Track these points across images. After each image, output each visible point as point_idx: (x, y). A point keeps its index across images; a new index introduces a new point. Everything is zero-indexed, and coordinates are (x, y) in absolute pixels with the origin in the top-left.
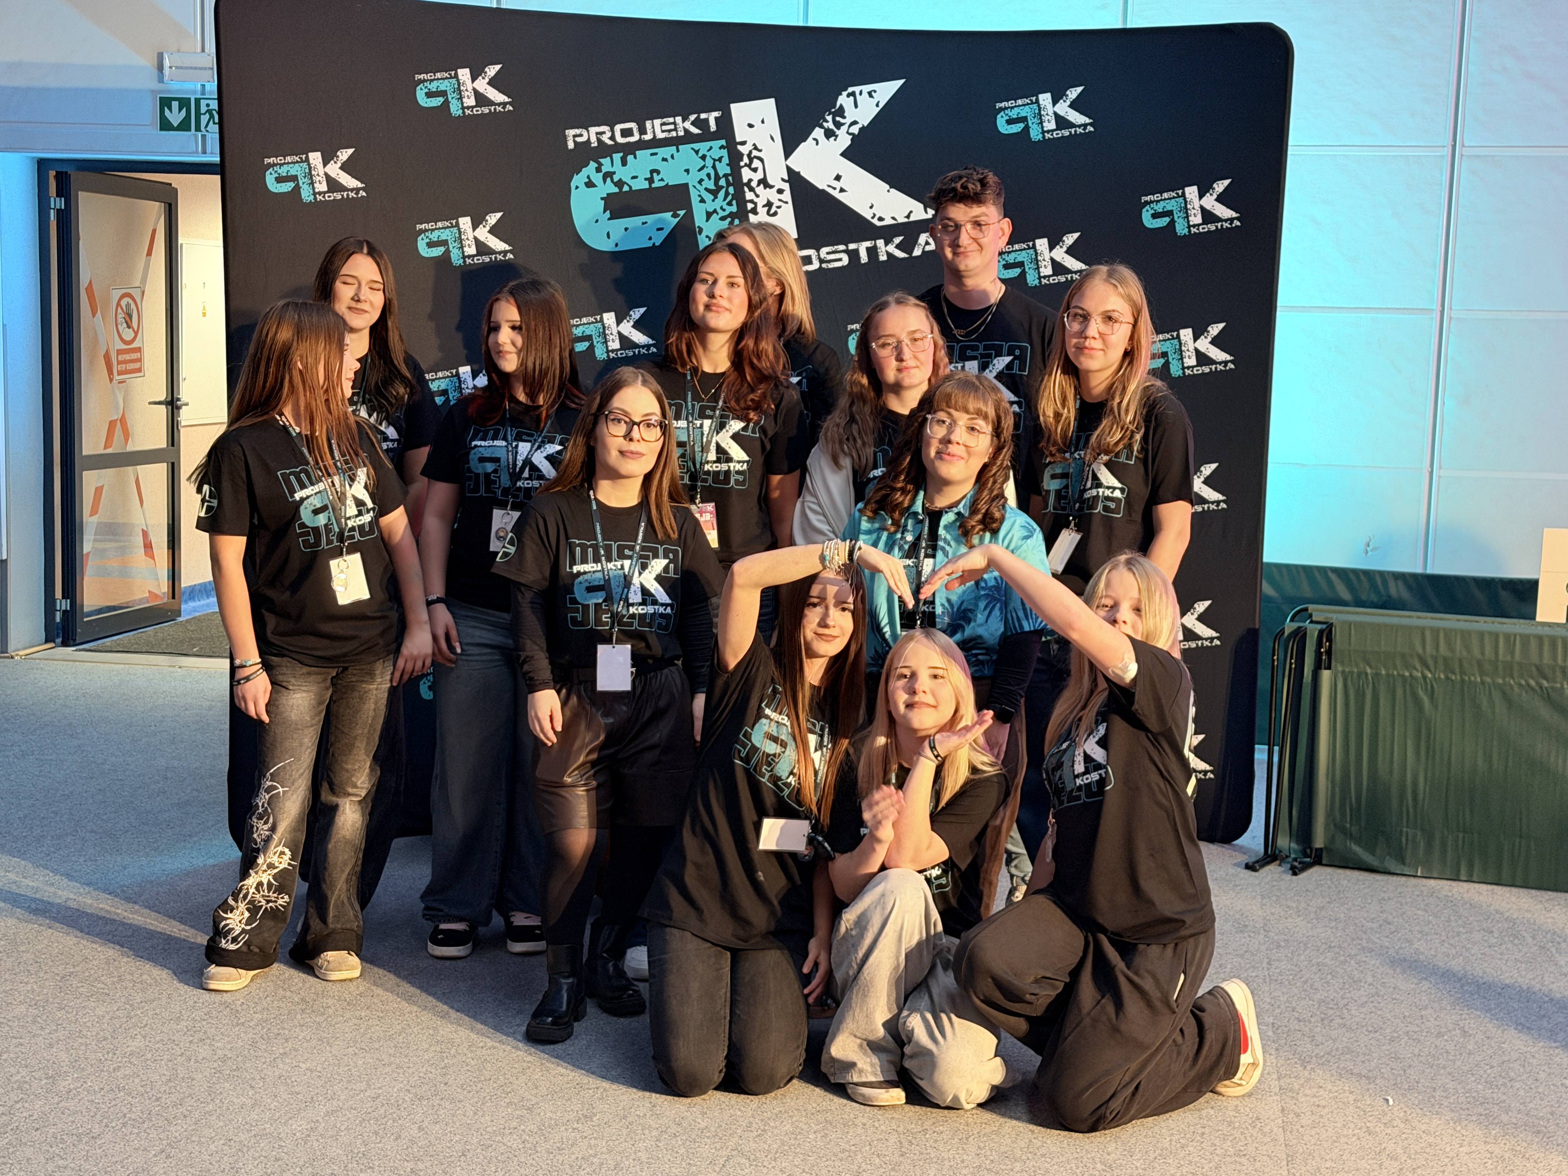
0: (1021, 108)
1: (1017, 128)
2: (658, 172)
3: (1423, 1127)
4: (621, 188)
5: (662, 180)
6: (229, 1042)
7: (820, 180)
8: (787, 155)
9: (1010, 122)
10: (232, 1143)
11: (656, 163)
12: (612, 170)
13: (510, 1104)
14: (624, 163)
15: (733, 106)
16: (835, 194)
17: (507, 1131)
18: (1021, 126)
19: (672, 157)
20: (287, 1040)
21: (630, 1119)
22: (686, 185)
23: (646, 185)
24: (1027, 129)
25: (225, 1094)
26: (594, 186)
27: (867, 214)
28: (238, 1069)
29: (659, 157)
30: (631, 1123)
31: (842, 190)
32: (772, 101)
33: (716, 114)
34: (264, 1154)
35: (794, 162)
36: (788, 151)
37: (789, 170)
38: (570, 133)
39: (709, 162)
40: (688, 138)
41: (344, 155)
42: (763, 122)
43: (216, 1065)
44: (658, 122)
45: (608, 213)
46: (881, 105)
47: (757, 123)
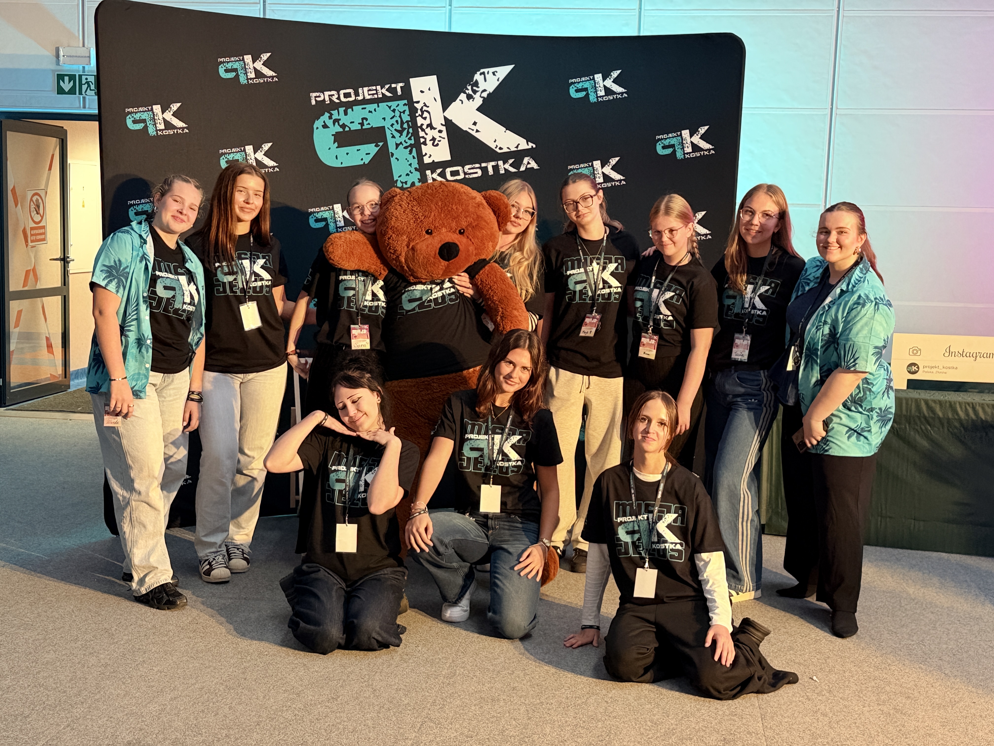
0: (584, 83)
1: (582, 94)
2: (367, 119)
3: (841, 695)
4: (344, 129)
5: (369, 124)
6: (108, 655)
7: (464, 124)
8: (444, 109)
9: (577, 91)
10: (112, 719)
11: (365, 113)
12: (339, 118)
13: (286, 691)
14: (346, 113)
15: (411, 80)
16: (473, 133)
17: (285, 709)
18: (584, 93)
19: (375, 110)
20: (145, 653)
21: (361, 699)
22: (384, 127)
23: (359, 127)
24: (587, 95)
25: (107, 688)
26: (328, 127)
27: (493, 146)
28: (114, 672)
29: (367, 110)
30: (361, 702)
31: (477, 131)
32: (435, 76)
33: (401, 84)
34: (132, 725)
35: (448, 114)
36: (445, 107)
37: (445, 118)
38: (313, 95)
39: (397, 114)
40: (384, 99)
41: (175, 107)
42: (429, 89)
43: (100, 669)
44: (366, 89)
45: (336, 144)
46: (500, 80)
47: (426, 90)
